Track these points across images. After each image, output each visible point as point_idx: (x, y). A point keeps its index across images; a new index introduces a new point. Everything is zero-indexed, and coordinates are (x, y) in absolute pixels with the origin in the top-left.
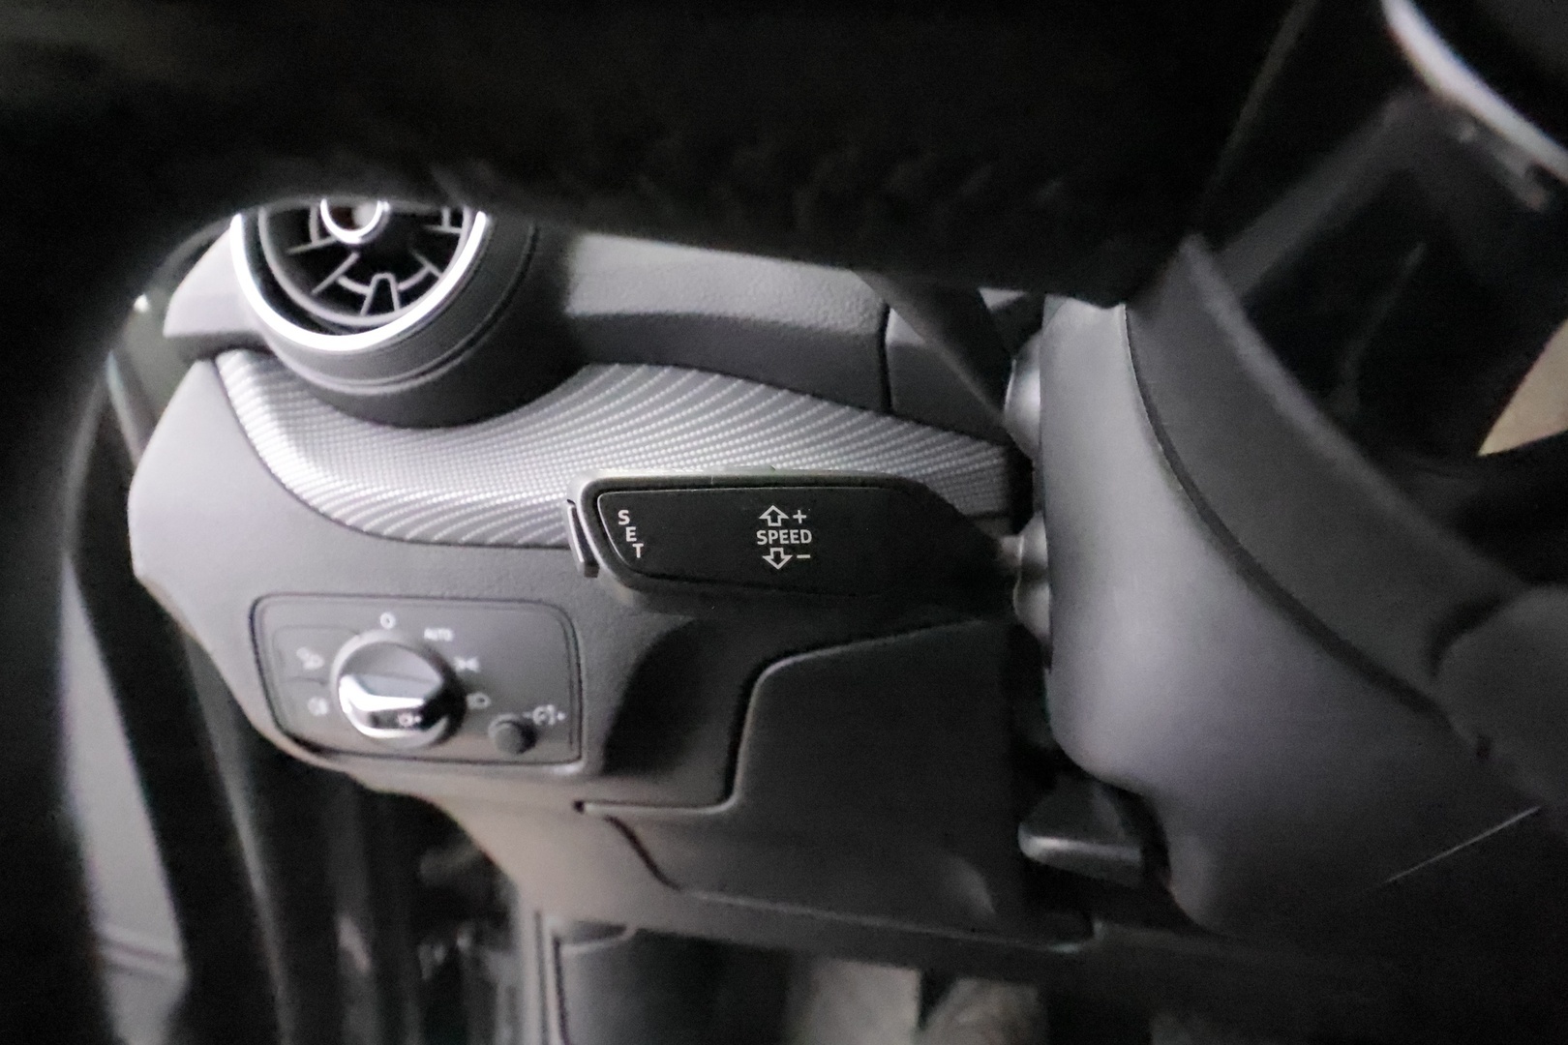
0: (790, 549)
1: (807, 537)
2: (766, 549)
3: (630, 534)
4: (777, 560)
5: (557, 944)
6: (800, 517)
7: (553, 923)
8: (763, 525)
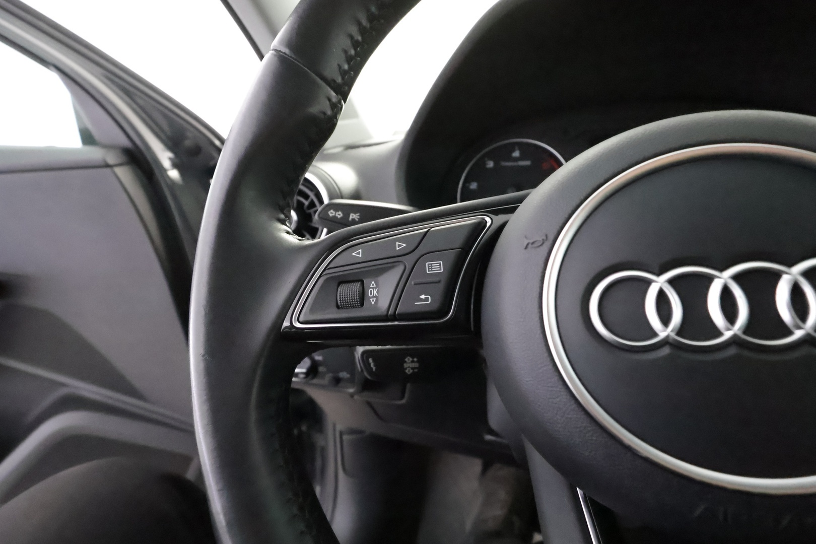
0: (413, 368)
1: (417, 365)
2: (406, 369)
3: (372, 365)
4: (409, 371)
5: (341, 434)
6: (415, 359)
7: (339, 427)
8: (406, 362)
